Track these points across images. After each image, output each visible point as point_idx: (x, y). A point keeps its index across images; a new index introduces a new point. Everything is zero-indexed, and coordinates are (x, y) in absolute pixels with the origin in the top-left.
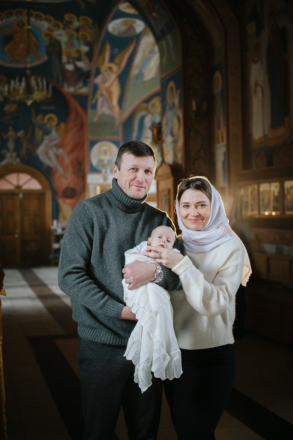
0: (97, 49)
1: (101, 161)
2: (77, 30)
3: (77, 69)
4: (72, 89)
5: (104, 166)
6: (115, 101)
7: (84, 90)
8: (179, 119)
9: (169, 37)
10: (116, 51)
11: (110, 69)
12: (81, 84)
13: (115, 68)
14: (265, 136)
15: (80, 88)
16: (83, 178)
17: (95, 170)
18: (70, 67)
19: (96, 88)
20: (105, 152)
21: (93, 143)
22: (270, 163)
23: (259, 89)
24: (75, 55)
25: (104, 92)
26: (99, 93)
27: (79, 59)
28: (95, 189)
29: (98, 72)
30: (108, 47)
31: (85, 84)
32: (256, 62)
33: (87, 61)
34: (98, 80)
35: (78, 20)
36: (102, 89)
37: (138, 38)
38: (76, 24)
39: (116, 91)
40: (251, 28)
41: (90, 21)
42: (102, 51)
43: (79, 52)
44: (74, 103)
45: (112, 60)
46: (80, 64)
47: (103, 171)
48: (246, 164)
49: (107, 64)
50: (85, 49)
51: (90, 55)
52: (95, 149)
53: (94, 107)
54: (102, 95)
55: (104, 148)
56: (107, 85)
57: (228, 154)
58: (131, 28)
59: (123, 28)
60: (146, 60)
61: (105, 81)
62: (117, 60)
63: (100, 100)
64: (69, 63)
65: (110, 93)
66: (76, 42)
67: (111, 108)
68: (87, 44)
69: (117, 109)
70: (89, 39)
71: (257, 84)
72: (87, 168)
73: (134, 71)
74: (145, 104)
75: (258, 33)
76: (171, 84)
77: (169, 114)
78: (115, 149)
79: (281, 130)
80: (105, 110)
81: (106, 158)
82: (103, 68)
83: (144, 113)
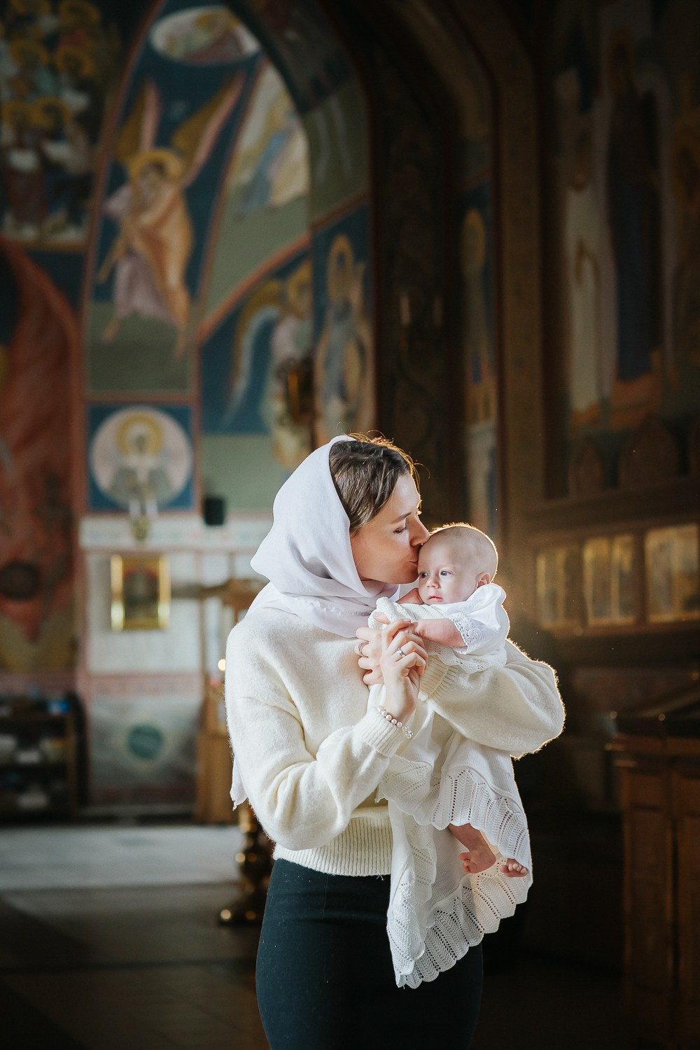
0: (113, 105)
1: (126, 474)
2: (51, 42)
3: (48, 166)
4: (29, 233)
5: (136, 490)
6: (174, 275)
7: (72, 237)
8: (362, 350)
9: (334, 101)
10: (179, 108)
11: (159, 167)
12: (59, 216)
13: (174, 165)
14: (603, 401)
15: (58, 229)
16: (67, 531)
17: (107, 505)
18: (24, 161)
19: (109, 230)
20: (141, 443)
21: (99, 415)
22: (611, 479)
23: (587, 267)
24: (39, 119)
25: (139, 245)
26: (120, 245)
27: (56, 135)
28: (107, 566)
29: (118, 178)
30: (151, 100)
31: (75, 217)
32: (579, 187)
33: (81, 140)
34: (118, 204)
35: (55, 12)
36: (131, 232)
37: (248, 71)
38: (47, 23)
39: (177, 239)
40: (567, 86)
41: (94, 15)
42: (132, 109)
43: (54, 110)
44: (37, 280)
45: (164, 138)
46: (59, 151)
47: (134, 508)
48: (555, 482)
49: (147, 151)
50: (75, 101)
51: (91, 123)
52: (107, 435)
53: (105, 292)
54: (130, 252)
55: (138, 430)
56: (147, 219)
57: (501, 456)
58: (228, 38)
59: (202, 39)
61: (140, 206)
62: (180, 140)
63: (124, 271)
64: (20, 145)
65: (157, 246)
66: (45, 81)
67: (161, 295)
68: (82, 86)
69: (180, 300)
70: (88, 69)
71: (582, 252)
72: (80, 497)
73: (239, 175)
74: (274, 286)
75: (585, 104)
76: (341, 245)
77: (334, 334)
78: (172, 434)
79: (642, 389)
80: (142, 302)
81: (143, 464)
82: (135, 166)
83: (270, 312)
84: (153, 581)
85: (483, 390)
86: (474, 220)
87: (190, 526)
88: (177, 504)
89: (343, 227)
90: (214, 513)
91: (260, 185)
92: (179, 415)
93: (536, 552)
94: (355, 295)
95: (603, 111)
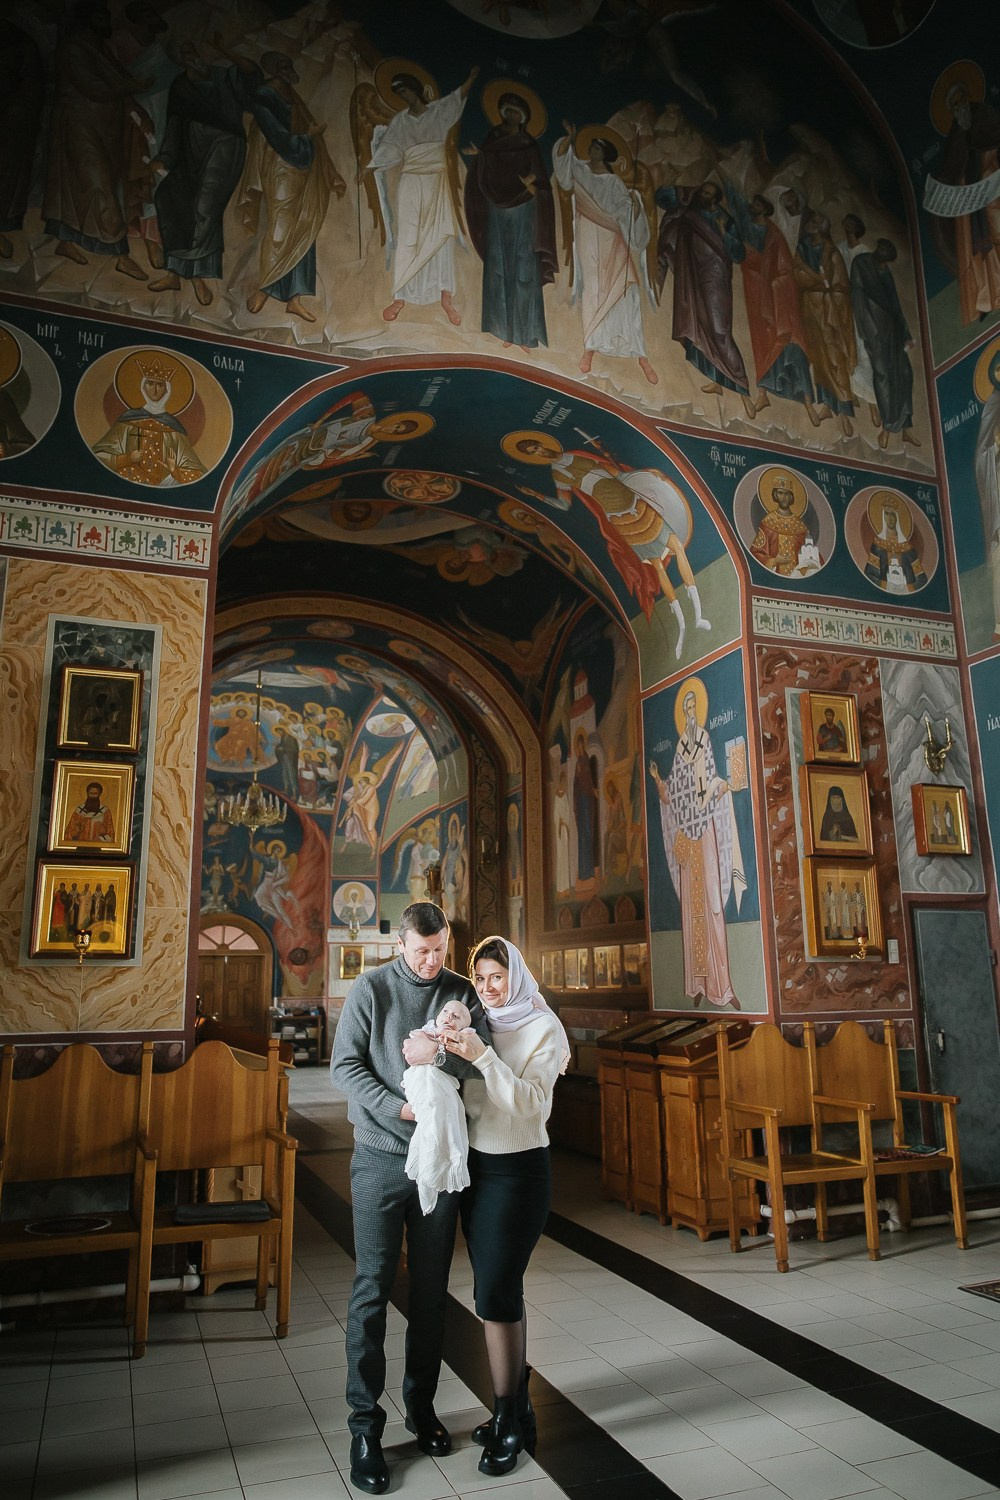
0: (348, 753)
2: (322, 725)
3: (318, 777)
4: (309, 806)
5: (351, 917)
6: (371, 826)
7: (328, 808)
8: (463, 862)
9: (452, 756)
10: (376, 755)
11: (367, 780)
12: (323, 799)
13: (373, 779)
14: (572, 888)
15: (322, 805)
16: (321, 934)
17: (339, 924)
18: (308, 775)
19: (345, 805)
21: (337, 885)
22: (577, 923)
23: (564, 829)
24: (316, 758)
25: (357, 812)
26: (349, 811)
27: (323, 765)
29: (349, 784)
30: (365, 750)
31: (329, 800)
32: (560, 796)
33: (334, 767)
34: (348, 795)
35: (325, 713)
36: (353, 806)
37: (407, 739)
38: (321, 717)
39: (373, 810)
40: (555, 752)
41: (342, 714)
42: (356, 755)
43: (322, 754)
44: (311, 826)
45: (368, 768)
46: (322, 771)
48: (549, 925)
49: (362, 773)
50: (332, 751)
51: (338, 760)
53: (341, 832)
54: (352, 815)
55: (353, 891)
56: (360, 801)
57: (525, 911)
58: (399, 725)
59: (387, 726)
60: (417, 768)
61: (358, 796)
62: (375, 769)
63: (350, 823)
64: (307, 769)
65: (364, 813)
66: (319, 742)
67: (364, 834)
68: (335, 744)
69: (373, 835)
70: (338, 738)
71: (561, 824)
72: (327, 920)
73: (400, 783)
74: (414, 829)
75: (564, 760)
76: (454, 817)
77: (450, 855)
78: (368, 893)
79: (590, 883)
80: (357, 837)
81: (355, 906)
82: (356, 780)
83: (411, 841)
84: (358, 956)
85: (517, 882)
86: (513, 807)
87: (374, 933)
88: (369, 923)
89: (455, 810)
90: (385, 928)
91: (408, 788)
92: (371, 886)
93: (541, 954)
94: (461, 840)
95: (572, 762)
